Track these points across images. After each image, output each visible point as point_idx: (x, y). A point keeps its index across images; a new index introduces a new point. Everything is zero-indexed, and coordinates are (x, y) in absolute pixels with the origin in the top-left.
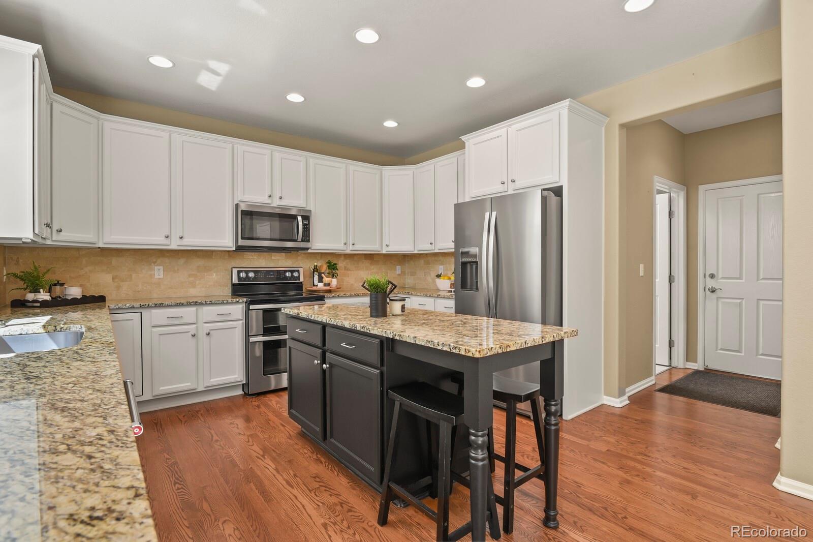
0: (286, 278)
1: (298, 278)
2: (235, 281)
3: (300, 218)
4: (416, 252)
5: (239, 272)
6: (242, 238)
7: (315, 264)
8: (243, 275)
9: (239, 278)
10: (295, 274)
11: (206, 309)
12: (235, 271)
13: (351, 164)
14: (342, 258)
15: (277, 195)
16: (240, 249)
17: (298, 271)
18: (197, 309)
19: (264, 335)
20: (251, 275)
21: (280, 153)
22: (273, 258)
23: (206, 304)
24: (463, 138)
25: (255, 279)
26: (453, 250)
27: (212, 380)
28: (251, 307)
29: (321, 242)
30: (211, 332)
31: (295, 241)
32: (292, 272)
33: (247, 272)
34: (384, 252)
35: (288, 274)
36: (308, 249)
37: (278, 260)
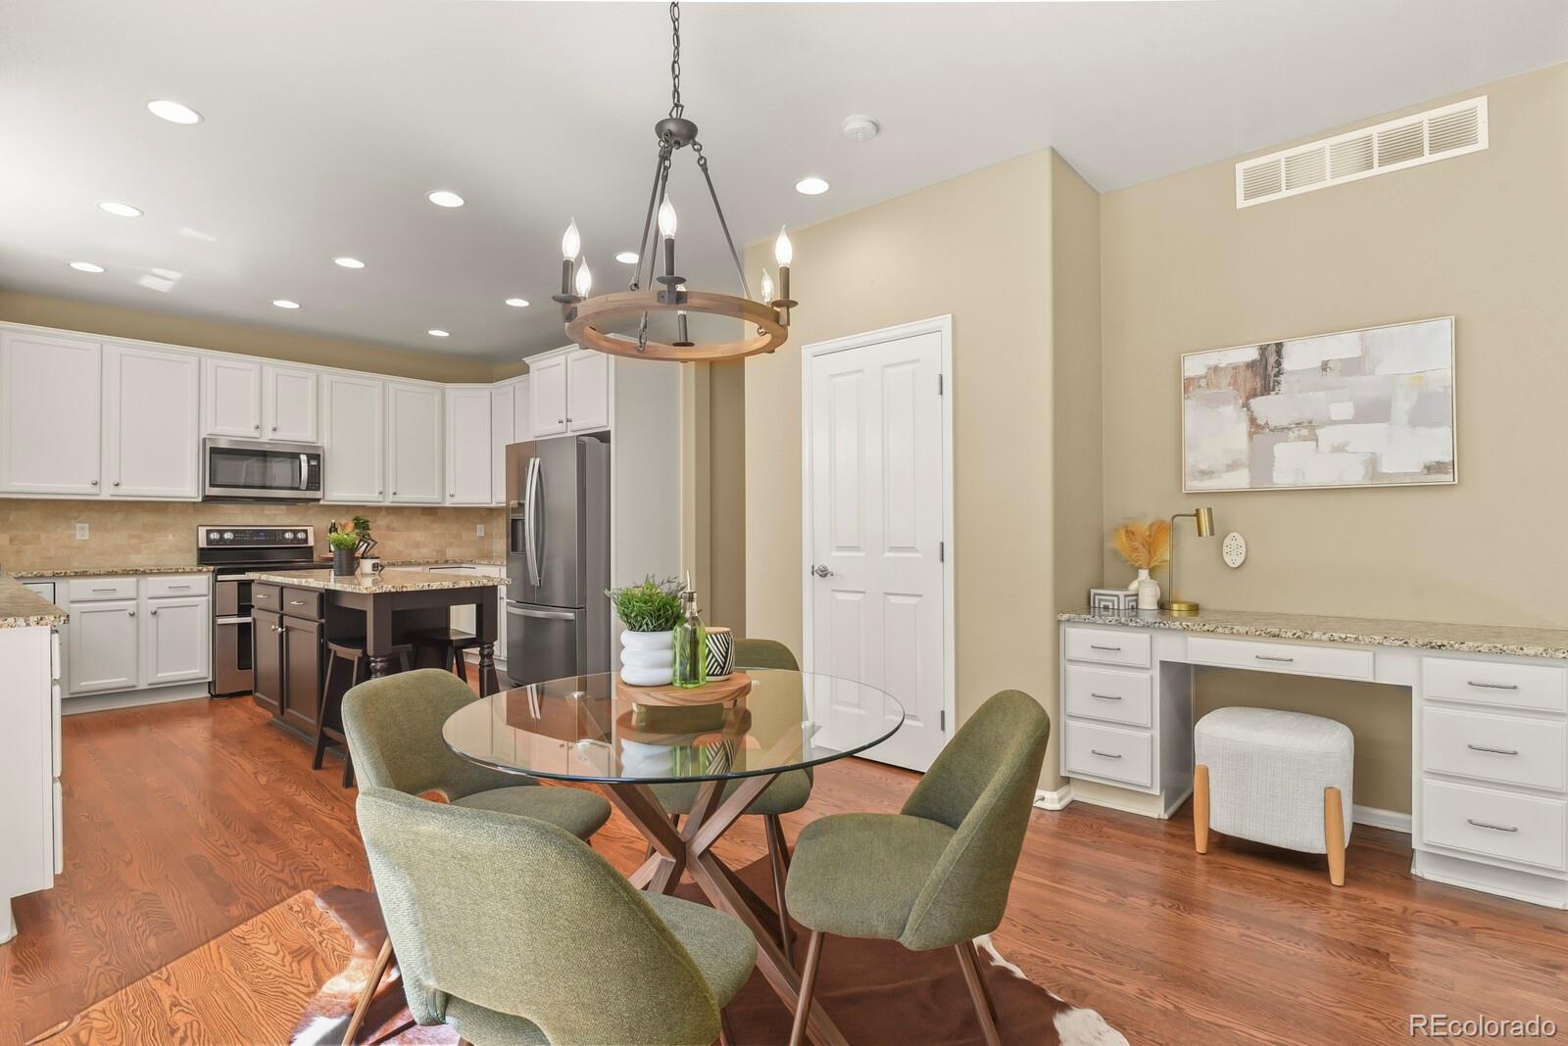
0: (286, 541)
1: (306, 540)
2: (203, 544)
3: (303, 458)
4: (494, 505)
5: (208, 532)
6: (211, 485)
7: (333, 521)
8: (214, 536)
9: (209, 541)
10: (301, 536)
11: (151, 579)
12: (202, 531)
13: (393, 381)
14: (383, 513)
15: (269, 424)
16: (207, 499)
17: (306, 531)
18: (138, 581)
19: (239, 615)
20: (228, 536)
21: (274, 369)
22: (266, 512)
23: (151, 573)
24: (527, 360)
25: (232, 542)
26: (504, 505)
27: (160, 675)
28: (220, 578)
29: (339, 489)
30: (160, 611)
31: (298, 489)
32: (295, 532)
33: (221, 532)
34: (447, 505)
35: (288, 536)
36: (319, 500)
37: (276, 515)
